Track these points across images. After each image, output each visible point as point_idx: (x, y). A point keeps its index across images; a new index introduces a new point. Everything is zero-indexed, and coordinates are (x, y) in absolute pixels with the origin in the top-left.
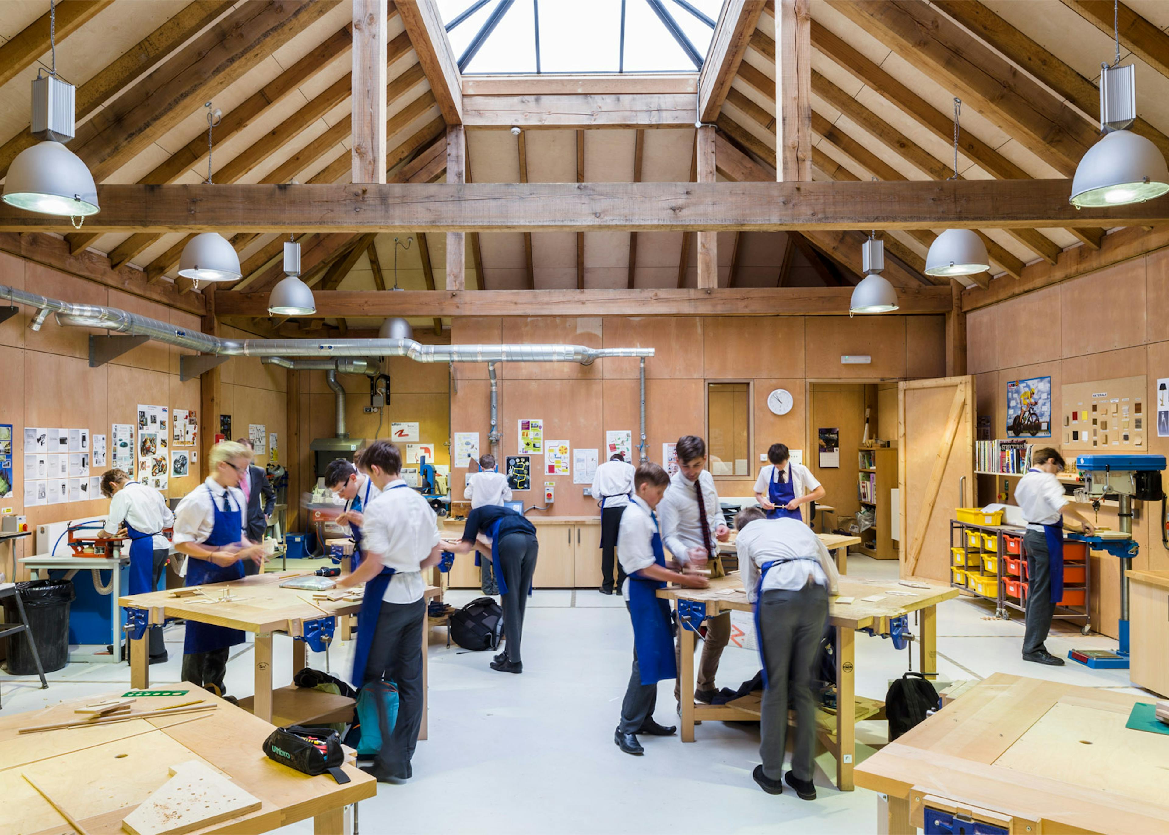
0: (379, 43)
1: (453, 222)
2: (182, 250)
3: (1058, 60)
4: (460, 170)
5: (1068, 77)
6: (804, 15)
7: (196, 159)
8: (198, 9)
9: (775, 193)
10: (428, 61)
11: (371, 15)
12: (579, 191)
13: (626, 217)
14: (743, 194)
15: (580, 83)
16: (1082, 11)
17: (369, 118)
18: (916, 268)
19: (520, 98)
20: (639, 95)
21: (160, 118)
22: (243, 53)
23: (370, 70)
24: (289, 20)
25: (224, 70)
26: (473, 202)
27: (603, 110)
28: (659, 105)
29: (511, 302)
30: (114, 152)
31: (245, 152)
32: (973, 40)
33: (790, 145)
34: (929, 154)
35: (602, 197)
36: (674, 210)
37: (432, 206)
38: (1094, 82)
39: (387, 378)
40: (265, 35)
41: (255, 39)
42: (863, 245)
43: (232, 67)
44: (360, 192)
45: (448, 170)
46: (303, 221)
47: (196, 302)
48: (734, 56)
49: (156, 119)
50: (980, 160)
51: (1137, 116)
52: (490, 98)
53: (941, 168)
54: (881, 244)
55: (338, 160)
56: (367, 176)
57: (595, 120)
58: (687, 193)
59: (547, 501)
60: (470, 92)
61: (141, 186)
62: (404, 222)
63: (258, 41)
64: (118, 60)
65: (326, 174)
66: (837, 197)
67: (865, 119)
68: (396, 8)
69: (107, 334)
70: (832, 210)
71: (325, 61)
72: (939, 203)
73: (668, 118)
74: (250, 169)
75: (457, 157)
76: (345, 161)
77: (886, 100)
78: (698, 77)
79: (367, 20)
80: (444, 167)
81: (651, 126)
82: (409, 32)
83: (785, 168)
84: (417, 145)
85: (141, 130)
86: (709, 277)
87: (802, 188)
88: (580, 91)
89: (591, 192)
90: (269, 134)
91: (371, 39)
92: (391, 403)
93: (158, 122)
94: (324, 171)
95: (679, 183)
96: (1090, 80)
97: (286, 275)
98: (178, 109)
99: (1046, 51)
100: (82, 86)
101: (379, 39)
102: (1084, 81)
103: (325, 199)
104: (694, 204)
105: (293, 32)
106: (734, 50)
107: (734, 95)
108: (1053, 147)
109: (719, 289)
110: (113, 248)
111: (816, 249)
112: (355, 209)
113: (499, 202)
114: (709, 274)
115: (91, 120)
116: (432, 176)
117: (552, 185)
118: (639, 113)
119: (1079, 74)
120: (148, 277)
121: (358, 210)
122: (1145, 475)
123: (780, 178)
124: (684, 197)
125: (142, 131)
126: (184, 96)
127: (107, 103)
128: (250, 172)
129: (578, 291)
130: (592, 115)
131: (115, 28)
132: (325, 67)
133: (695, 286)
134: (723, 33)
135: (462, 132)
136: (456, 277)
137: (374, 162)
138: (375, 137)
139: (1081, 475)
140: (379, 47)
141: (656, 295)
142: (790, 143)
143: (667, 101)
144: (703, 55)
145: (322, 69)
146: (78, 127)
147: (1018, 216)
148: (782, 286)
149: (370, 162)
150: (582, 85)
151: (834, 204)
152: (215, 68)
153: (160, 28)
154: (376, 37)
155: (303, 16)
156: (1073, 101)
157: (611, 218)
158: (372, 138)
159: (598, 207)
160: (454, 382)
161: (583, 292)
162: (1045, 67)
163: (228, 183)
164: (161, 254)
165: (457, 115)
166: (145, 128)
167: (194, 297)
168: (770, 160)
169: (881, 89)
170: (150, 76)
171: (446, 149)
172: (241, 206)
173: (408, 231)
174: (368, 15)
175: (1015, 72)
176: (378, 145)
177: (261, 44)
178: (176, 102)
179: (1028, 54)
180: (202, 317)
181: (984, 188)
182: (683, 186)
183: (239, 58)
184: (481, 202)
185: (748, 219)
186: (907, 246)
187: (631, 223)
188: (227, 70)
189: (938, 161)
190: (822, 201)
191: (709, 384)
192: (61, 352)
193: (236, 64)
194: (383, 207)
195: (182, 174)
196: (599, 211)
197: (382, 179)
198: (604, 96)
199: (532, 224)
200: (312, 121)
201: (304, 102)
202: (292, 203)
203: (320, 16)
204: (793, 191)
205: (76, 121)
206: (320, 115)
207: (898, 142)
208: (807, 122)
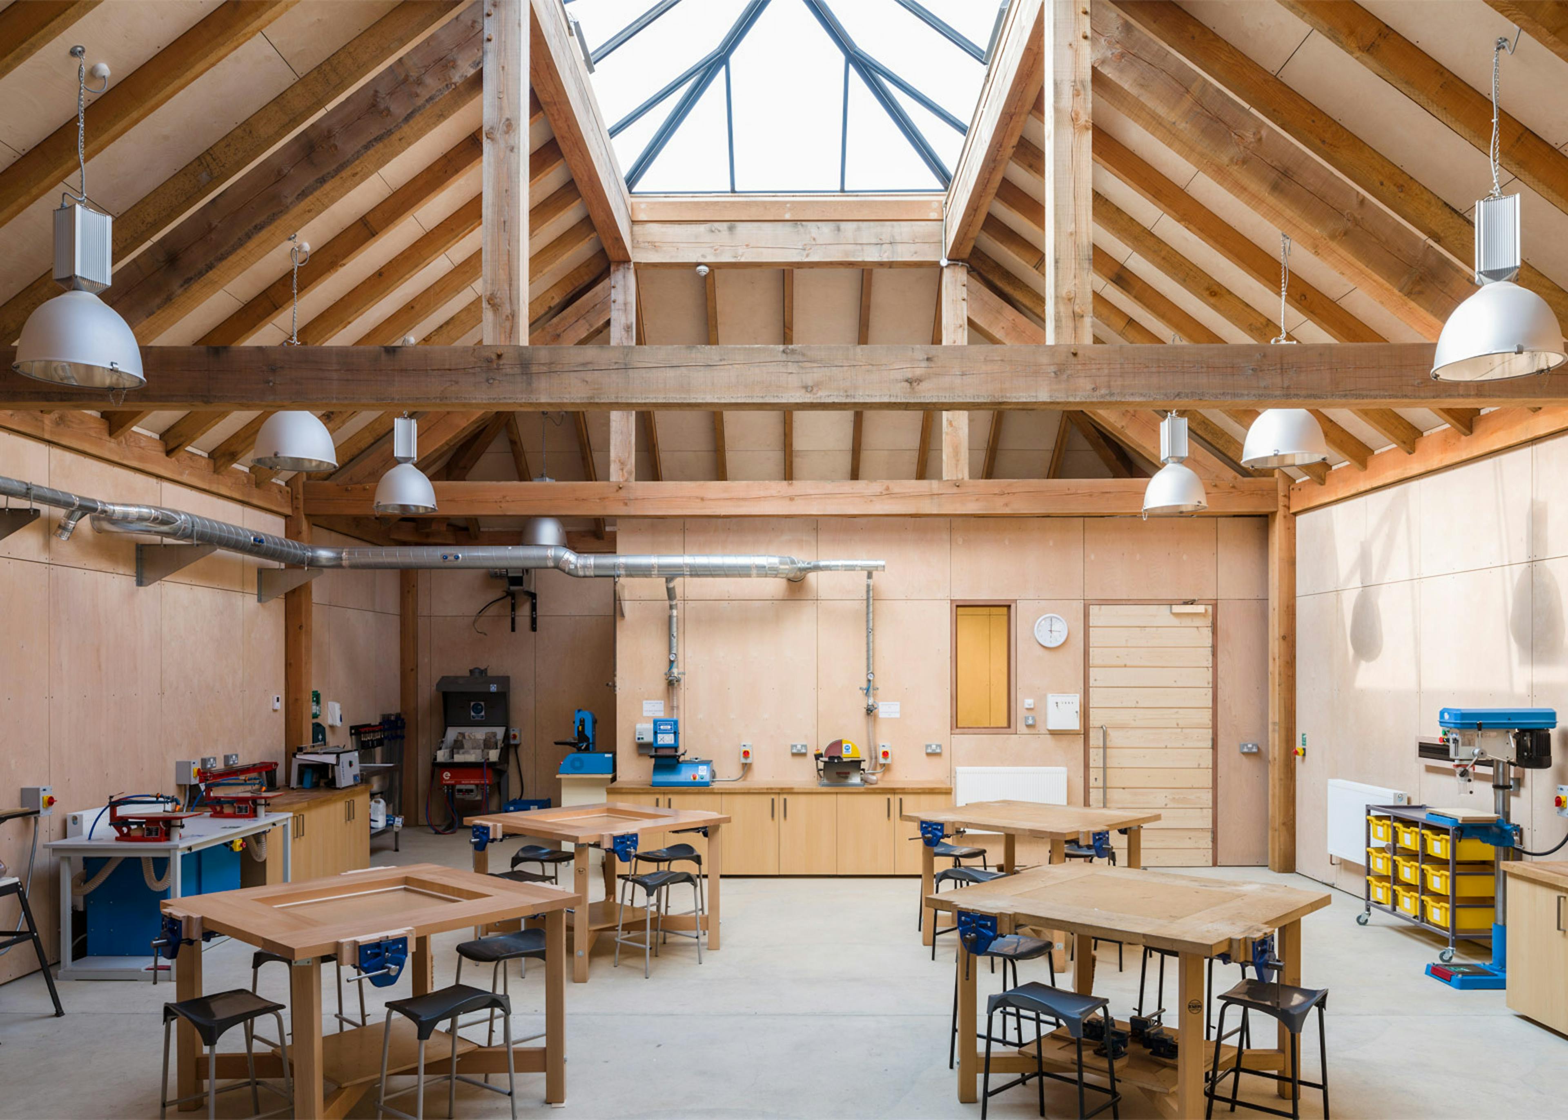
0: (519, 156)
1: (617, 398)
2: (257, 431)
3: (1420, 184)
4: (629, 322)
5: (1432, 209)
6: (1084, 123)
7: (277, 309)
8: (277, 112)
9: (1044, 360)
10: (586, 178)
11: (508, 120)
12: (784, 355)
13: (846, 391)
14: (1002, 360)
15: (788, 205)
16: (1451, 122)
17: (506, 258)
18: (1230, 454)
19: (709, 225)
20: (865, 223)
21: (226, 258)
22: (337, 171)
23: (507, 194)
24: (398, 127)
25: (311, 193)
26: (644, 371)
27: (818, 242)
28: (893, 237)
29: (697, 498)
30: (165, 303)
31: (342, 299)
32: (1308, 157)
33: (1064, 294)
34: (1247, 305)
35: (815, 365)
36: (911, 383)
37: (589, 376)
38: (1466, 215)
39: (533, 596)
40: (367, 147)
41: (353, 153)
42: (1161, 424)
43: (322, 189)
44: (494, 357)
45: (612, 322)
46: (419, 396)
47: (279, 497)
48: (991, 173)
49: (222, 258)
50: (1315, 314)
51: (1522, 260)
52: (668, 225)
53: (1264, 323)
54: (1184, 422)
55: (467, 309)
56: (503, 336)
57: (807, 256)
58: (928, 359)
59: (743, 761)
60: (642, 217)
61: (202, 348)
62: (552, 398)
63: (358, 155)
64: (169, 179)
65: (450, 327)
66: (1126, 366)
67: (1164, 258)
68: (541, 109)
69: (159, 542)
70: (1119, 383)
71: (448, 179)
72: (1260, 374)
73: (904, 254)
74: (349, 323)
75: (625, 304)
76: (472, 311)
77: (1192, 234)
78: (943, 199)
79: (502, 127)
80: (607, 319)
81: (881, 264)
82: (559, 140)
83: (1058, 327)
84: (572, 288)
85: (201, 274)
86: (957, 465)
87: (1080, 353)
88: (787, 217)
89: (801, 358)
90: (373, 275)
91: (508, 152)
92: (538, 628)
93: (224, 263)
94: (447, 323)
95: (918, 346)
96: (1462, 212)
97: (398, 462)
98: (251, 245)
99: (1404, 173)
100: (123, 215)
101: (519, 152)
102: (1453, 213)
103: (447, 367)
104: (937, 375)
105: (406, 142)
106: (992, 165)
107: (993, 224)
108: (1413, 300)
109: (971, 481)
110: (168, 427)
111: (1099, 427)
112: (487, 380)
113: (678, 371)
114: (958, 461)
115: (134, 260)
116: (592, 330)
117: (749, 349)
118: (865, 247)
119: (1446, 204)
120: (215, 465)
121: (491, 381)
122: (1528, 734)
123: (1050, 339)
124: (924, 364)
125: (203, 275)
126: (259, 228)
127: (156, 238)
128: (349, 327)
129: (785, 483)
130: (804, 249)
131: (166, 138)
132: (448, 187)
133: (939, 477)
134: (977, 143)
135: (632, 271)
136: (622, 463)
137: (513, 316)
138: (514, 283)
139: (1445, 734)
140: (519, 163)
141: (888, 488)
142: (1064, 292)
143: (903, 230)
144: (951, 169)
145: (443, 190)
146: (115, 271)
147: (1364, 393)
148: (1054, 477)
149: (507, 316)
150: (790, 209)
151: (1122, 375)
152: (299, 192)
153: (227, 136)
154: (516, 150)
155: (418, 121)
156: (1438, 240)
157: (827, 393)
158: (510, 285)
159: (810, 379)
160: (620, 604)
161: (791, 484)
162: (1402, 195)
163: (317, 344)
164: (232, 434)
165: (625, 249)
166: (207, 271)
167: (276, 491)
168: (1038, 311)
169: (1185, 220)
170: (213, 201)
171: (610, 295)
172: (335, 375)
173: (558, 410)
174: (504, 120)
175: (1363, 202)
176: (519, 294)
177: (361, 158)
178: (249, 236)
179: (1381, 178)
180: (286, 517)
181: (1320, 354)
182: (921, 350)
183: (333, 177)
184: (654, 370)
185: (1008, 395)
186: (1218, 424)
187: (853, 401)
188: (317, 194)
189: (1261, 314)
190: (1106, 371)
191: (957, 606)
192: (98, 567)
193: (328, 186)
194: (525, 377)
195: (259, 329)
196: (810, 383)
197: (524, 339)
198: (819, 224)
199: (723, 401)
200: (431, 259)
201: (420, 233)
202: (403, 371)
203: (441, 122)
204: (1067, 357)
205: (113, 265)
206: (442, 250)
207: (1208, 289)
208: (1086, 265)
